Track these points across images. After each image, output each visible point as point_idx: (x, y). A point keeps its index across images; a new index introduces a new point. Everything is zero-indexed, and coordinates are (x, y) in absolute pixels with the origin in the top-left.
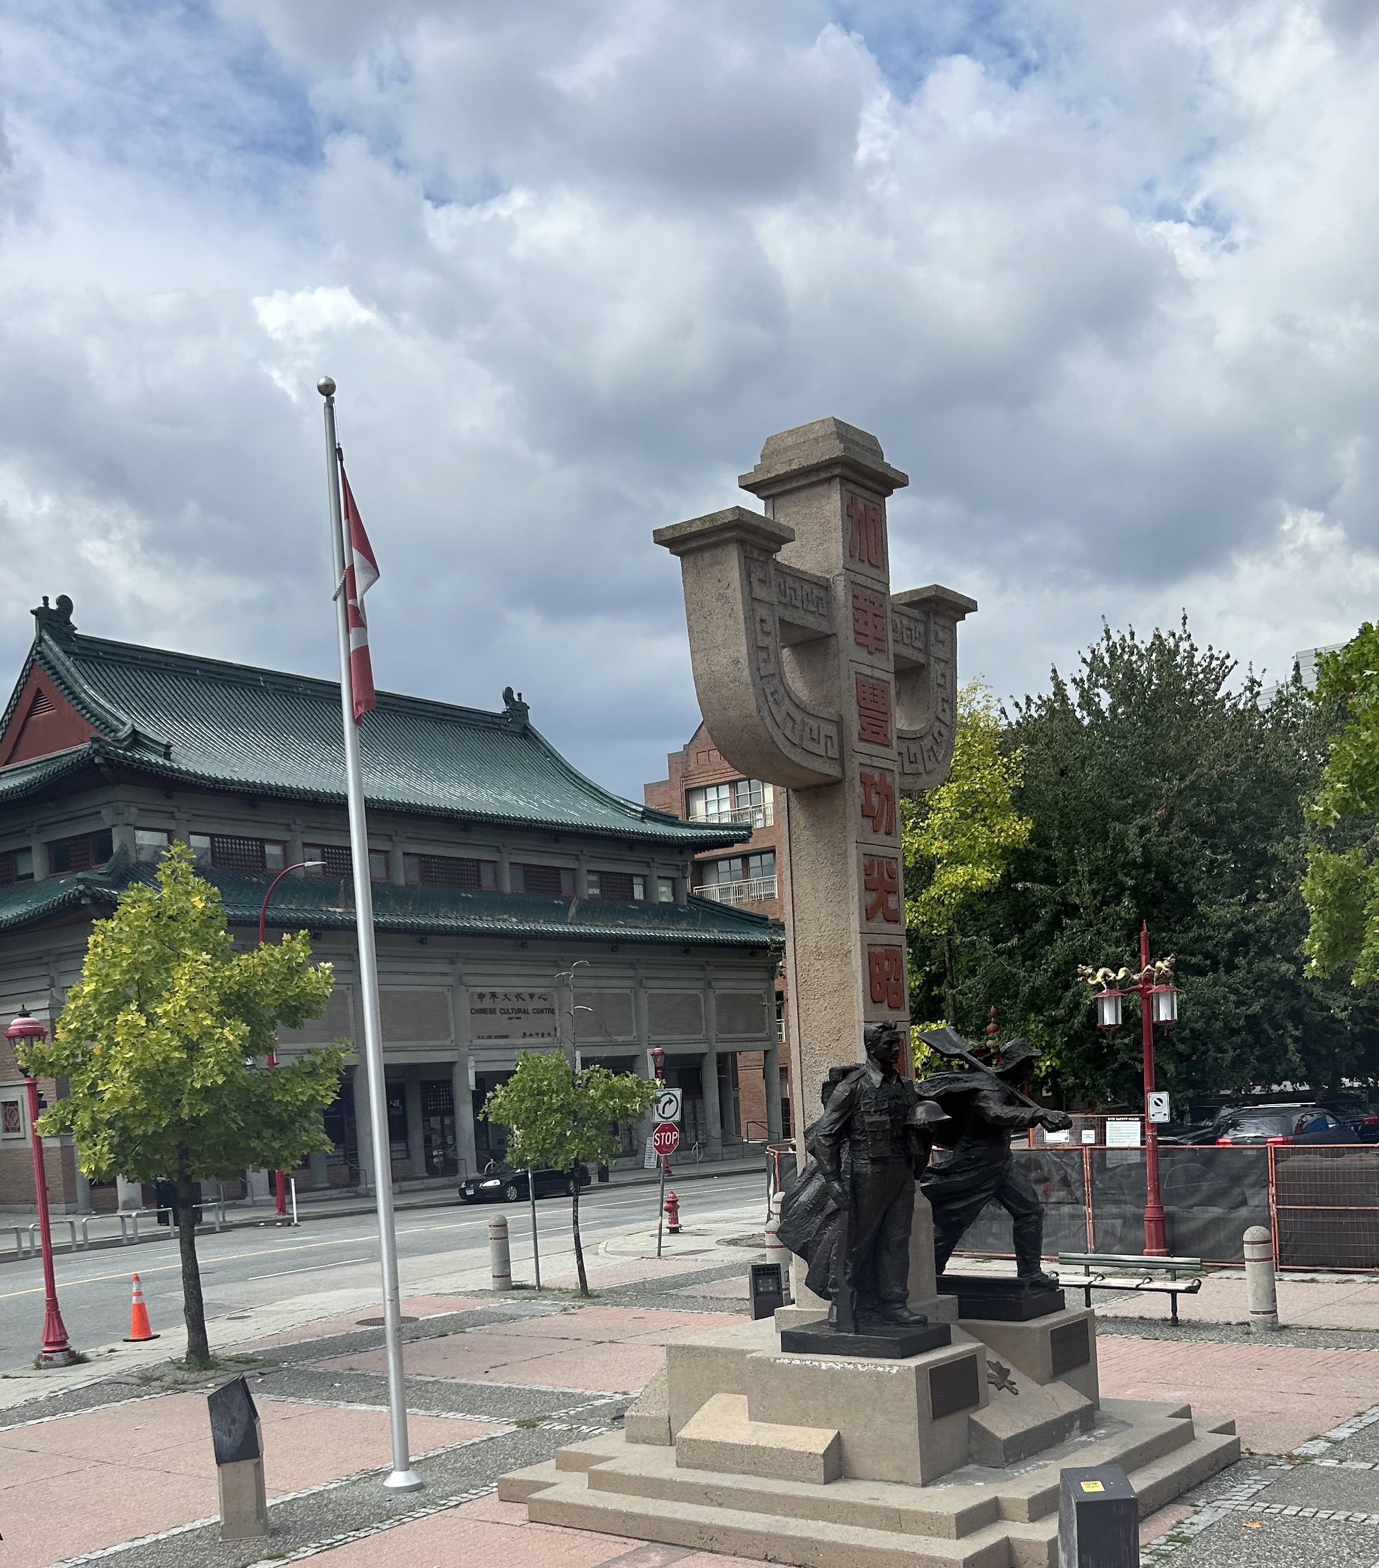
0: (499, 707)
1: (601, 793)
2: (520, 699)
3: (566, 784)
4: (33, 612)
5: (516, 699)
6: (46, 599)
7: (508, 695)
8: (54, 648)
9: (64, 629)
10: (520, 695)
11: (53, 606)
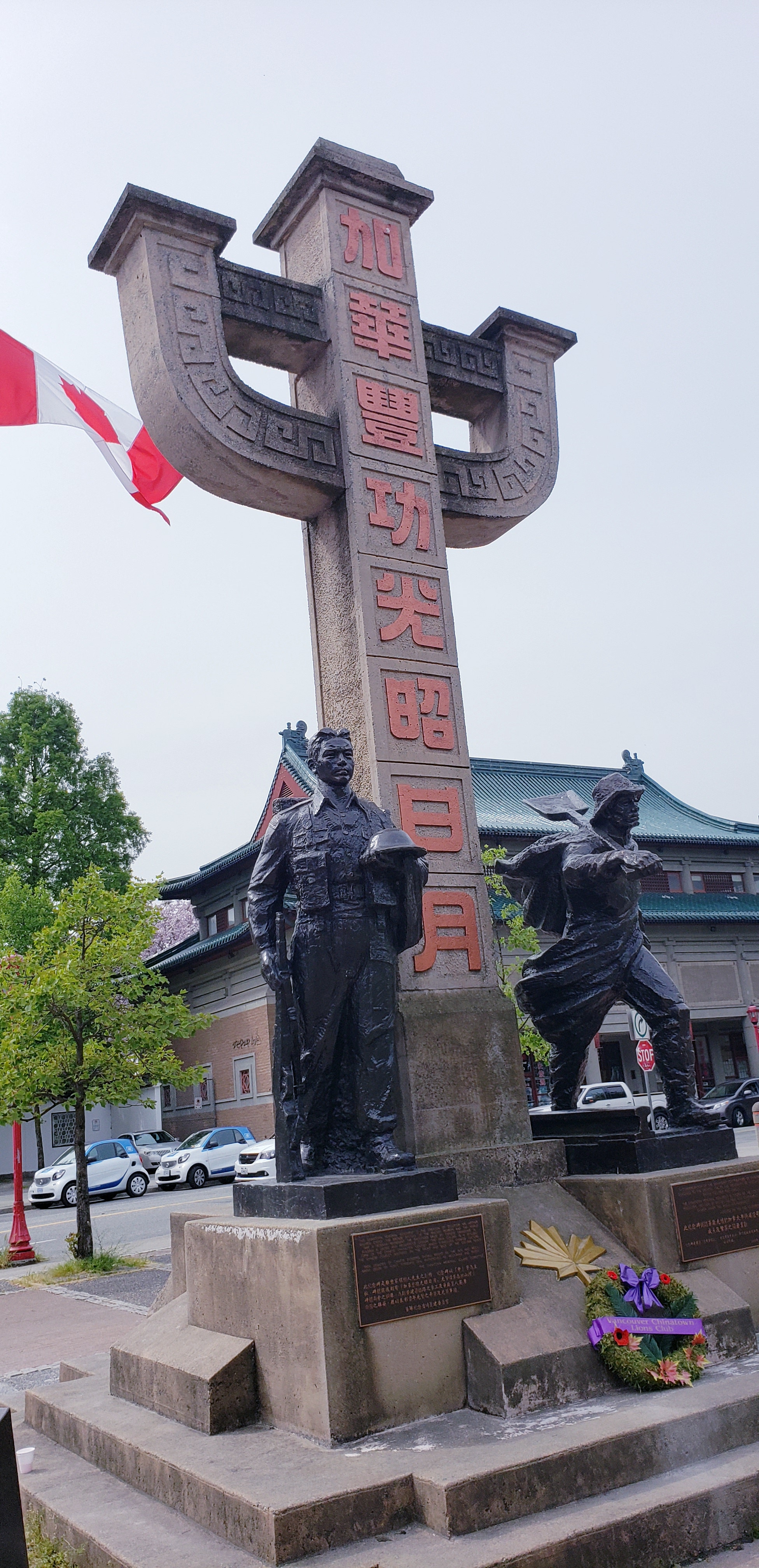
0: (620, 764)
1: (702, 816)
2: (636, 756)
3: (674, 812)
4: (280, 734)
5: (633, 757)
6: (289, 724)
7: (626, 755)
8: (292, 755)
9: (302, 742)
10: (635, 754)
11: (294, 728)
